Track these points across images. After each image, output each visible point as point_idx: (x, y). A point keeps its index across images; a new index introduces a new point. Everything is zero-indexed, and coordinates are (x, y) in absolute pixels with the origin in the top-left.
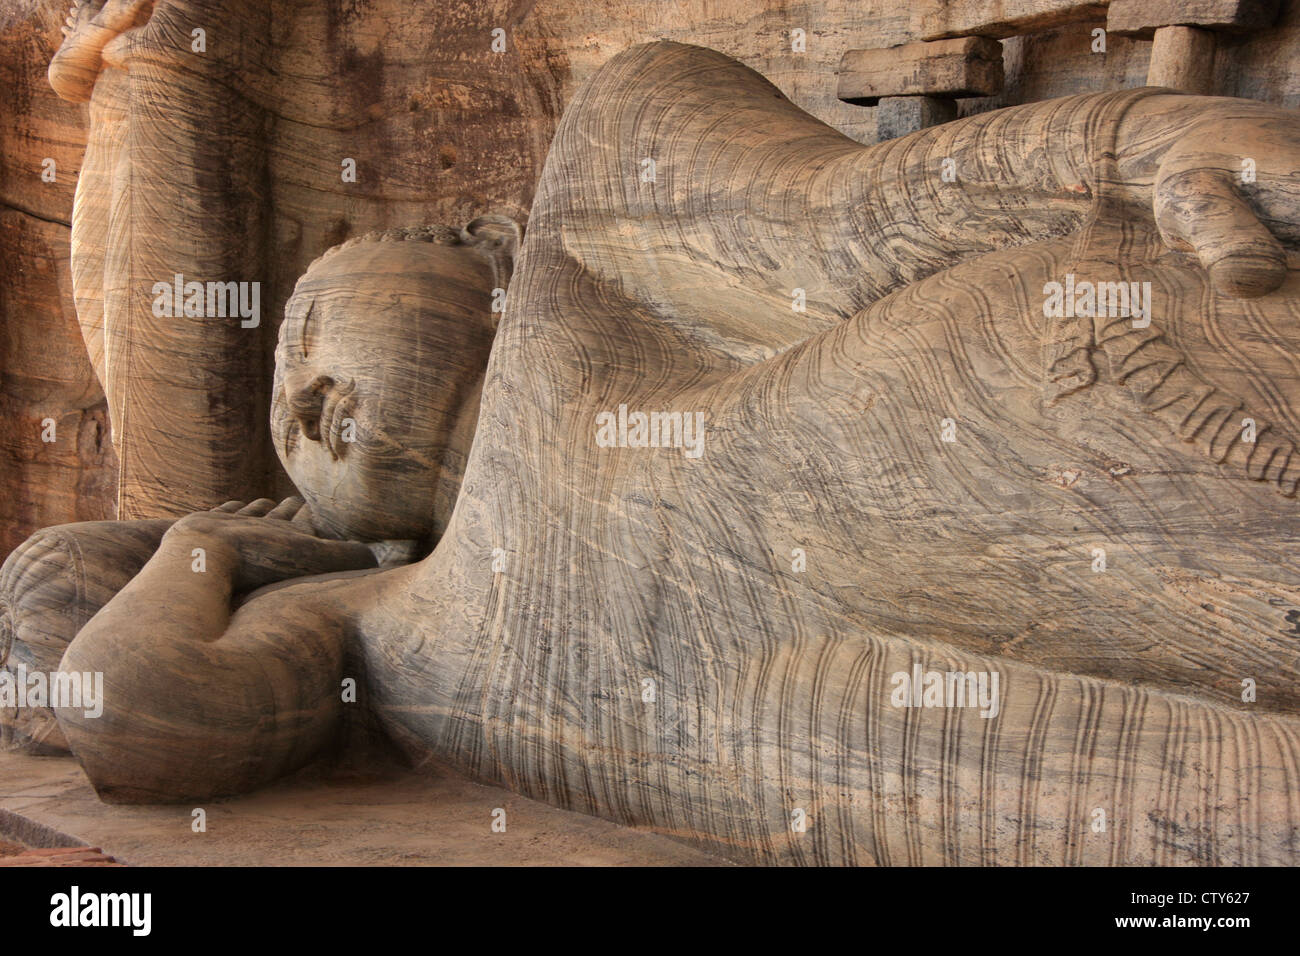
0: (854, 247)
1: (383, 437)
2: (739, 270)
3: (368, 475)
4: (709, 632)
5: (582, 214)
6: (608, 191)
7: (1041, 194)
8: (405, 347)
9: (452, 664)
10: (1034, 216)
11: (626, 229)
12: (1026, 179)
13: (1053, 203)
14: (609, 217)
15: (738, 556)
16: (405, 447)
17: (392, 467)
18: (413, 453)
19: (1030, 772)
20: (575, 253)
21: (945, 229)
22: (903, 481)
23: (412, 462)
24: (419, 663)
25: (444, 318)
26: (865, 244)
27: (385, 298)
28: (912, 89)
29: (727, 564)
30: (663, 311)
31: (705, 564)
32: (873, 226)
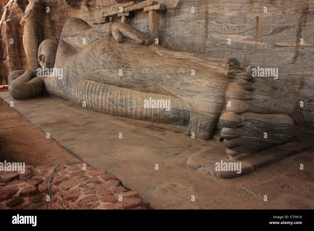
0: (89, 39)
1: (48, 61)
2: (79, 42)
3: (46, 65)
4: (72, 81)
5: (65, 36)
6: (67, 34)
7: (105, 33)
8: (50, 51)
9: (52, 84)
10: (104, 35)
11: (69, 38)
12: (103, 31)
13: (106, 34)
14: (67, 36)
15: (74, 72)
16: (50, 62)
17: (49, 64)
18: (51, 62)
19: (98, 95)
20: (65, 40)
21: (97, 37)
22: (87, 64)
23: (51, 63)
24: (49, 85)
25: (54, 48)
26: (90, 39)
27: (48, 46)
28: (100, 23)
29: (74, 73)
30: (73, 46)
31: (72, 73)
32: (90, 37)
